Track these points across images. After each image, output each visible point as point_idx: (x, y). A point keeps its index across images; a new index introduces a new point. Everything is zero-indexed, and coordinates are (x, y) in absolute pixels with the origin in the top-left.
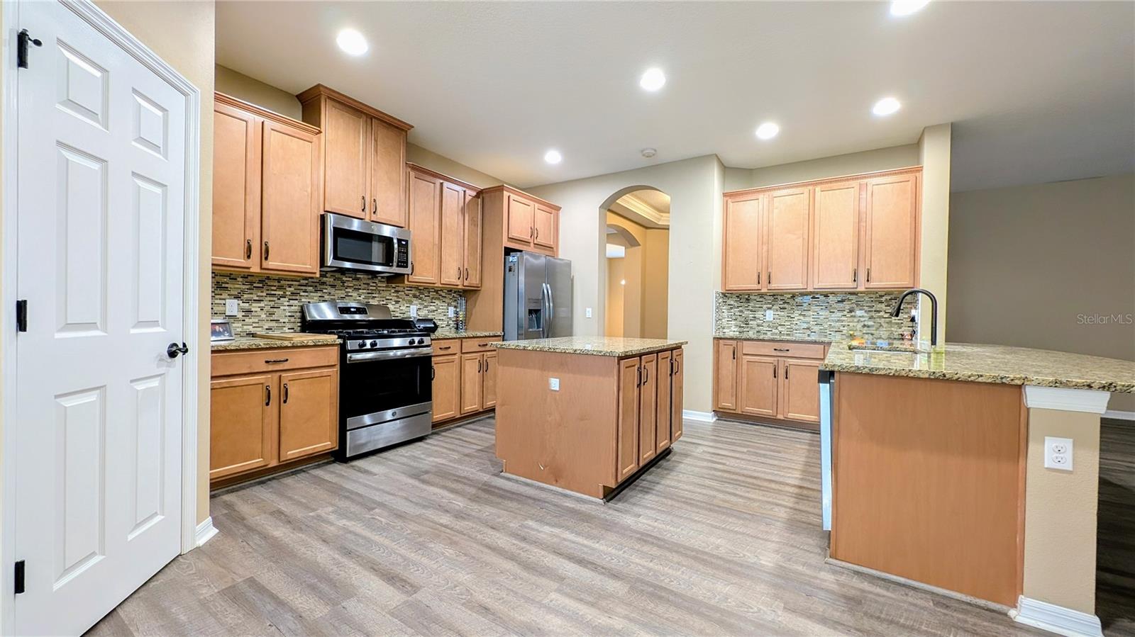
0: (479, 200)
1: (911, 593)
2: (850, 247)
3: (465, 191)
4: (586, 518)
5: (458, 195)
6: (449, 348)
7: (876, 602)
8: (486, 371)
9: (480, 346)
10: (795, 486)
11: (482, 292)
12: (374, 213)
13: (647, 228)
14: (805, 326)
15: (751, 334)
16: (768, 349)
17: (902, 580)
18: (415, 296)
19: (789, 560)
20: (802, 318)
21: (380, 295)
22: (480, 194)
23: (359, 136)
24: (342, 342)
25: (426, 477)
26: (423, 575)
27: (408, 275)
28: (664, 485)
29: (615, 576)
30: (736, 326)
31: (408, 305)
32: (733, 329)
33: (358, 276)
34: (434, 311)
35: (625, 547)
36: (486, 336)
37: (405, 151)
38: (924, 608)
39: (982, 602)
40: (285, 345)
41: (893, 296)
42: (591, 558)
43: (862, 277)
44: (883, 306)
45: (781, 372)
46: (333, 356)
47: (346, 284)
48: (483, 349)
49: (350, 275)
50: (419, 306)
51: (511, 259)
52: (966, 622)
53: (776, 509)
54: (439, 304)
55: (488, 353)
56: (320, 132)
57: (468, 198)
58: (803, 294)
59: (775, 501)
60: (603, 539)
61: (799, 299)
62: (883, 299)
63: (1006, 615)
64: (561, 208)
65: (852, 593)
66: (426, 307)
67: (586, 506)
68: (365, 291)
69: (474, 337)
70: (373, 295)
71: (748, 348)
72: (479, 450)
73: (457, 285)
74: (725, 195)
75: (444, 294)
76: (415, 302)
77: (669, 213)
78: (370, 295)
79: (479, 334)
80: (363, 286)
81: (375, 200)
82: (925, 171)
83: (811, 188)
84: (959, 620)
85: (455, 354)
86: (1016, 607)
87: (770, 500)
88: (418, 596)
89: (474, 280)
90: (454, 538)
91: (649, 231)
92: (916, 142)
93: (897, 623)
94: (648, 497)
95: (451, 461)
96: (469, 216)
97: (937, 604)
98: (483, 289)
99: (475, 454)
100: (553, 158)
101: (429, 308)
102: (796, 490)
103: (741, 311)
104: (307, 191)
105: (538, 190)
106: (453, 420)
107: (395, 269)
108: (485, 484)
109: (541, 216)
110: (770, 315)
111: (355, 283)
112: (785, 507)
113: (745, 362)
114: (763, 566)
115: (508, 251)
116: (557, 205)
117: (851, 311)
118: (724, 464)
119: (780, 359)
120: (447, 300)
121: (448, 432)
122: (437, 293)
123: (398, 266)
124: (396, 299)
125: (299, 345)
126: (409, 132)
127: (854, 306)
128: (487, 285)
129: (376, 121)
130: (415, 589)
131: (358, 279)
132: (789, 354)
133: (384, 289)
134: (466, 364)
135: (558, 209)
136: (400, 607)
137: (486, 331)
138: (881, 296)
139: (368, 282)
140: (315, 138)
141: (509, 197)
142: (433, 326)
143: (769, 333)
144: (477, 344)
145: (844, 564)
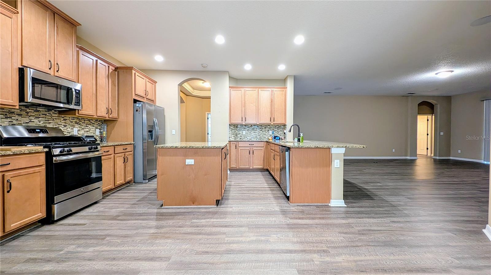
0: (116, 72)
1: (311, 206)
2: (269, 110)
3: (109, 66)
4: (215, 213)
5: (106, 67)
6: (109, 151)
7: (306, 211)
8: (127, 162)
9: (123, 149)
10: (268, 188)
11: (118, 122)
12: (57, 71)
13: (187, 95)
14: (255, 136)
15: (238, 139)
16: (247, 144)
17: (308, 204)
18: (76, 123)
19: (282, 207)
20: (254, 133)
21: (54, 122)
22: (116, 69)
23: (46, 23)
24: (48, 150)
25: (120, 218)
26: (166, 253)
27: (78, 110)
28: (231, 196)
29: (241, 226)
30: (234, 137)
31: (72, 128)
32: (233, 138)
33: (38, 109)
34: (88, 131)
35: (236, 217)
36: (126, 144)
37: (75, 37)
38: (315, 209)
39: (324, 204)
40: (8, 154)
41: (279, 126)
42: (228, 224)
43: (272, 120)
44: (276, 129)
45: (251, 152)
46: (42, 159)
47: (29, 114)
48: (125, 151)
49: (32, 108)
50: (79, 129)
51: (137, 105)
52: (324, 209)
53: (268, 195)
54: (91, 128)
55: (128, 153)
56: (18, 13)
57: (111, 71)
58: (254, 125)
59: (266, 193)
60: (227, 217)
61: (253, 127)
62: (276, 127)
63: (328, 205)
64: (157, 82)
65: (301, 210)
66: (83, 129)
67: (211, 209)
68: (43, 119)
69: (121, 145)
70: (50, 122)
71: (241, 144)
72: (138, 201)
73: (106, 117)
74: (230, 87)
75: (93, 122)
76: (76, 126)
77: (210, 91)
78: (47, 121)
79: (123, 143)
80: (42, 116)
81: (57, 64)
82: (288, 88)
83: (257, 89)
84: (322, 209)
85: (111, 154)
86: (330, 203)
87: (265, 193)
88: (173, 259)
89: (114, 115)
90: (165, 236)
91: (188, 97)
92: (284, 79)
93: (313, 214)
94: (229, 201)
95: (127, 208)
96: (111, 80)
97: (317, 207)
98: (119, 120)
99: (137, 203)
100: (159, 59)
101: (85, 130)
102: (269, 189)
103: (235, 131)
104: (8, 51)
105: (147, 72)
106: (111, 190)
107: (72, 107)
108: (157, 213)
109: (149, 85)
110: (244, 132)
111: (36, 114)
112: (270, 194)
113: (239, 150)
114: (277, 210)
115: (135, 101)
116: (156, 81)
117: (268, 131)
118: (244, 186)
119: (251, 148)
120: (95, 126)
121: (109, 197)
122: (89, 121)
123: (75, 105)
124: (64, 124)
125: (18, 153)
126: (77, 27)
127: (269, 129)
128: (122, 118)
129: (58, 15)
130: (169, 258)
131: (38, 111)
132: (254, 146)
133: (56, 118)
134: (117, 159)
135: (156, 82)
136: (168, 266)
137: (127, 142)
138: (276, 126)
139: (45, 113)
140: (14, 16)
141: (135, 73)
142: (94, 139)
143: (244, 139)
144: (122, 148)
145: (294, 204)
